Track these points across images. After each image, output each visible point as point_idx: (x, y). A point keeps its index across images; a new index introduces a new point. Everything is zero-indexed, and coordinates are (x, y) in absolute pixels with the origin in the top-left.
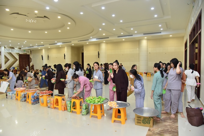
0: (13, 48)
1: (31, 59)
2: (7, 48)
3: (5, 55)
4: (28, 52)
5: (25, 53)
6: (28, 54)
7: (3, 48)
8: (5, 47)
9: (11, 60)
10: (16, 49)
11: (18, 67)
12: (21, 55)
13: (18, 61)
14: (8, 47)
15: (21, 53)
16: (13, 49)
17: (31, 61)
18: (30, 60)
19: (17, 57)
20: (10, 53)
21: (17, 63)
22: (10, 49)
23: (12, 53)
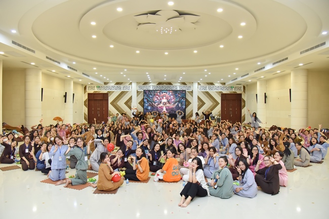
0: (212, 84)
1: (244, 101)
2: (202, 85)
3: (198, 97)
4: (239, 88)
5: (234, 91)
6: (238, 92)
7: (196, 85)
8: (199, 84)
9: (208, 104)
10: (217, 85)
11: (219, 116)
12: (225, 94)
13: (220, 105)
14: (204, 83)
15: (225, 92)
16: (212, 86)
17: (244, 106)
18: (243, 104)
19: (219, 99)
20: (207, 93)
21: (219, 108)
22: (208, 86)
23: (211, 92)
